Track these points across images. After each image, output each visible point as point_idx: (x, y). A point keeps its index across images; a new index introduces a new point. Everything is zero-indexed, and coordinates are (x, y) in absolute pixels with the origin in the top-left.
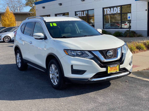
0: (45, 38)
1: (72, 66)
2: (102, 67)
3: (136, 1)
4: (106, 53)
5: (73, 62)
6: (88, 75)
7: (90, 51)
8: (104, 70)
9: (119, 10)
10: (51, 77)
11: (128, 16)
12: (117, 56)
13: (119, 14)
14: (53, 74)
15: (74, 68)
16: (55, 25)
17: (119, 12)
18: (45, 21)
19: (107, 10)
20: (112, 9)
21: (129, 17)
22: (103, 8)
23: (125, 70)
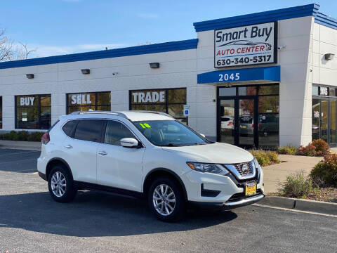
0: (140, 146)
1: (202, 185)
2: (239, 186)
3: (199, 85)
4: (241, 168)
5: (205, 180)
6: (223, 198)
7: (223, 165)
8: (240, 190)
9: (164, 97)
10: (155, 205)
11: (184, 110)
12: (252, 173)
13: (162, 104)
14: (162, 199)
15: (205, 188)
16: (147, 126)
17: (163, 101)
18: (129, 120)
19: (138, 96)
20: (148, 94)
21: (187, 112)
22: (131, 92)
23: (259, 192)
